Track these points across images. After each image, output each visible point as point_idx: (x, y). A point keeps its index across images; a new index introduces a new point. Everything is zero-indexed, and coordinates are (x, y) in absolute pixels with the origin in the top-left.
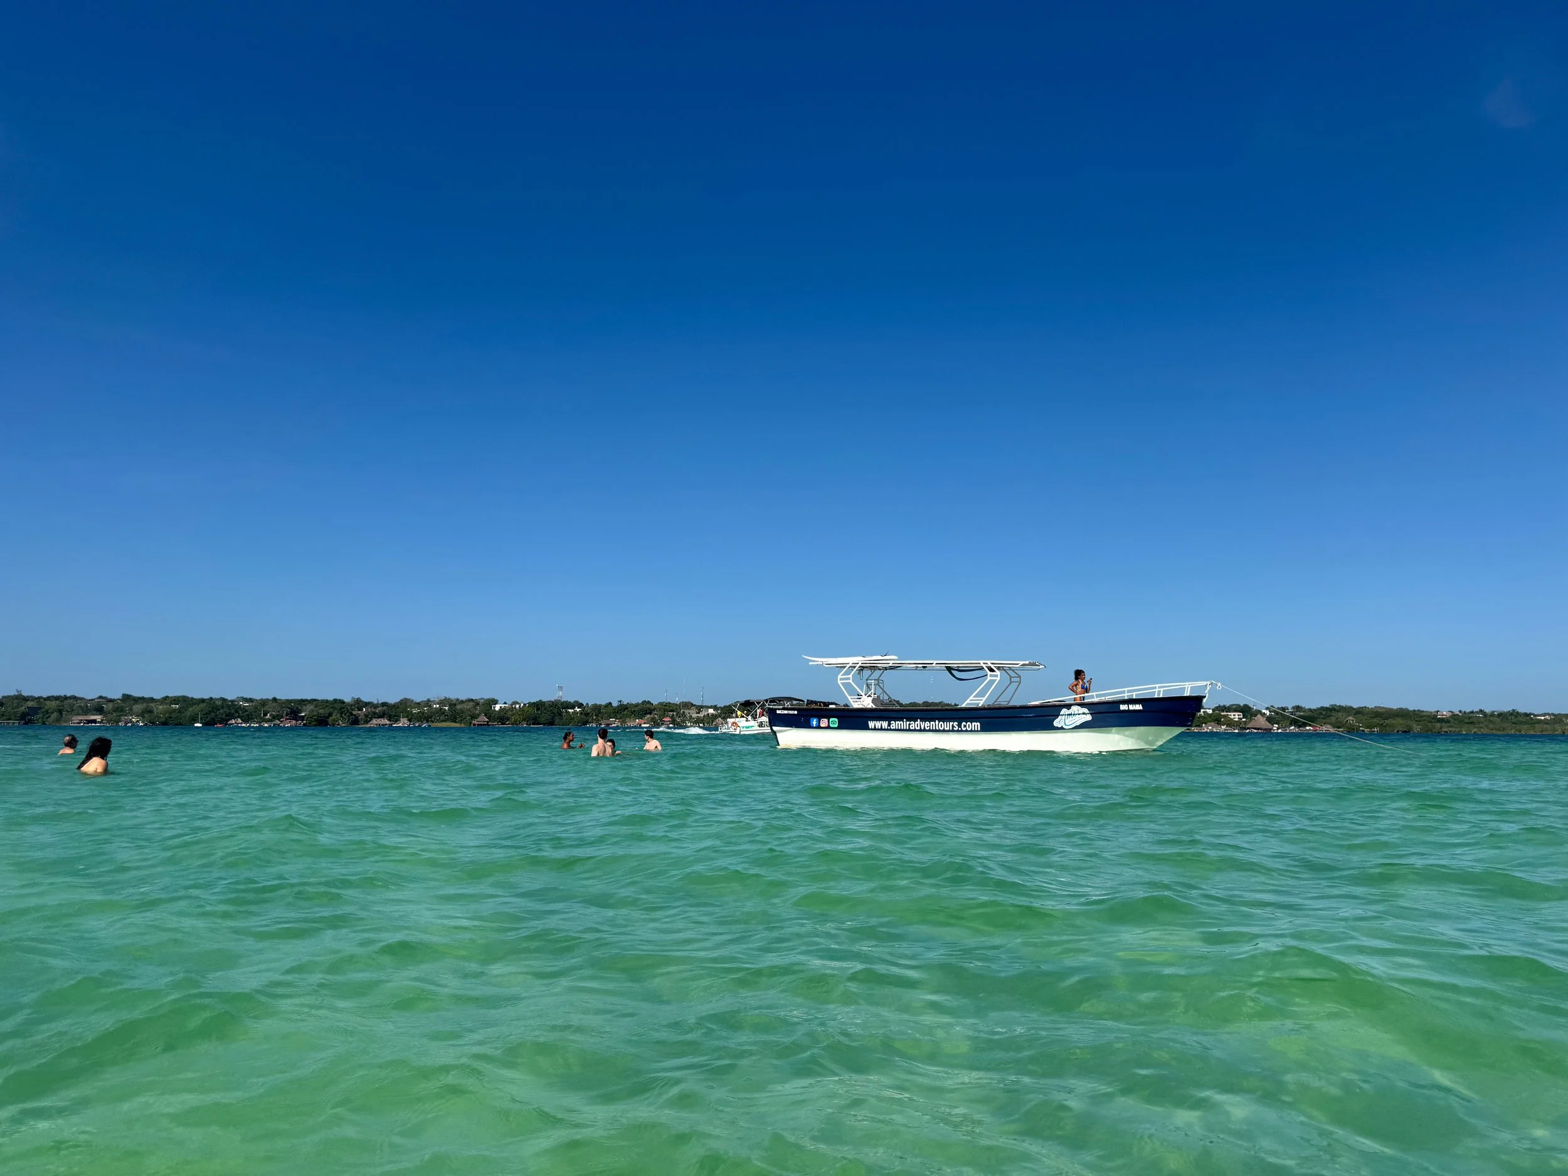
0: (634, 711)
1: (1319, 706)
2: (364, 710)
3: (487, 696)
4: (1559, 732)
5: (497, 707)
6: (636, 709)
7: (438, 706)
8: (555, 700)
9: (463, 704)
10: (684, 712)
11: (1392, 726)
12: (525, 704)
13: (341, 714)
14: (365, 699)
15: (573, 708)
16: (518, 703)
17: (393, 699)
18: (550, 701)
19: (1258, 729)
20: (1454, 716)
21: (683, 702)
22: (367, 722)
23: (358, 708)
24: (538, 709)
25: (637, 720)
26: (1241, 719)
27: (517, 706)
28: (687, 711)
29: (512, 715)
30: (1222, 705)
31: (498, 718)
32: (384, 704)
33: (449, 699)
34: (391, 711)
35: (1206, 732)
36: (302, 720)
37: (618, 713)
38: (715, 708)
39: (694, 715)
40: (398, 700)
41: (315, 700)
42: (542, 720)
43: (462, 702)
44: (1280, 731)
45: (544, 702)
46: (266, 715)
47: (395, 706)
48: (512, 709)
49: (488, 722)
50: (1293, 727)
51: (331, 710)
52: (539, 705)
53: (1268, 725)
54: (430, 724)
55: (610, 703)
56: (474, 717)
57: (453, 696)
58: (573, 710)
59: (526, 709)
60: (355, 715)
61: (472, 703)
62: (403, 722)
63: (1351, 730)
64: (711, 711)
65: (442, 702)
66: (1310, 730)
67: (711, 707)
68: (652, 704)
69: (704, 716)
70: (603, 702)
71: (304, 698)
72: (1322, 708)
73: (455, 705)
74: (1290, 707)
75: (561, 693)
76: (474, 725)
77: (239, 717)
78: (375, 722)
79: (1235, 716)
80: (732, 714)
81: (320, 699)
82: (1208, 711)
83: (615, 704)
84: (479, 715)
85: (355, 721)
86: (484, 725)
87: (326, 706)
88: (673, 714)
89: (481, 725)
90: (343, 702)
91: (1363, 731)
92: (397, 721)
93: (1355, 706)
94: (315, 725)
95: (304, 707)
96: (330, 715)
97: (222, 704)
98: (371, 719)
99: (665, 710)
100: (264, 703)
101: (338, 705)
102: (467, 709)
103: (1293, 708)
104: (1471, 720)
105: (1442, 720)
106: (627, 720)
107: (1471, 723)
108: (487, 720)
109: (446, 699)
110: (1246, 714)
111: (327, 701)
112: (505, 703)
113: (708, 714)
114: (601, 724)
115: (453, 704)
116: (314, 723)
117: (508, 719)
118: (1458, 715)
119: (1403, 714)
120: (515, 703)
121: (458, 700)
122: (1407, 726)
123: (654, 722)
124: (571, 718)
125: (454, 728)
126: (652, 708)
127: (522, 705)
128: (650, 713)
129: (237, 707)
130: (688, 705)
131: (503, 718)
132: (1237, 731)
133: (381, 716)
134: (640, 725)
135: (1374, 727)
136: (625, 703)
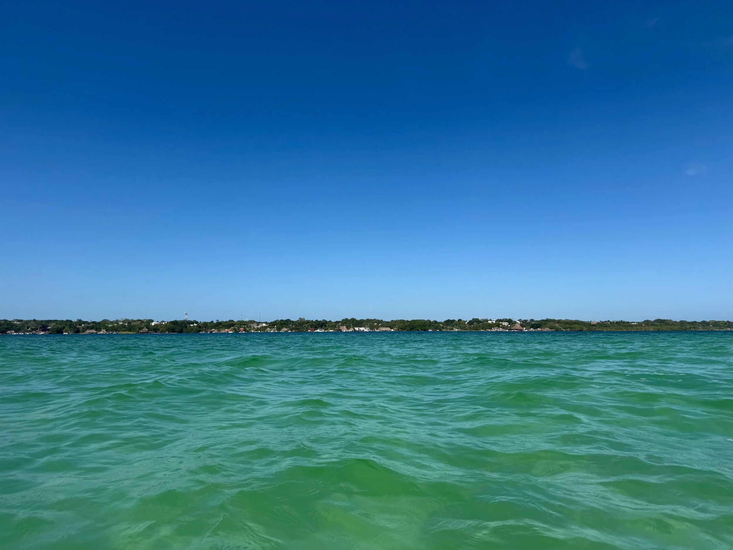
0: (225, 325)
1: (541, 319)
2: (83, 325)
3: (148, 318)
4: (644, 330)
5: (153, 324)
6: (226, 324)
7: (122, 323)
8: (184, 320)
9: (135, 322)
10: (250, 325)
11: (575, 328)
12: (168, 322)
13: (70, 327)
14: (84, 320)
15: (193, 324)
16: (164, 322)
17: (98, 320)
18: (181, 321)
19: (517, 330)
20: (598, 323)
21: (250, 320)
22: (84, 331)
23: (79, 324)
24: (174, 325)
25: (226, 330)
26: (508, 325)
27: (164, 323)
28: (252, 325)
29: (161, 328)
30: (499, 319)
31: (153, 329)
32: (94, 322)
33: (128, 320)
34: (96, 326)
35: (494, 331)
36: (49, 331)
37: (216, 326)
38: (266, 323)
39: (256, 327)
40: (101, 320)
41: (56, 321)
42: (177, 330)
43: (135, 321)
44: (526, 331)
45: (178, 321)
46: (28, 328)
47: (99, 323)
48: (161, 324)
49: (148, 331)
50: (532, 329)
51: (65, 325)
52: (175, 323)
53: (521, 328)
54: (117, 332)
55: (213, 322)
56: (140, 329)
57: (130, 318)
58: (193, 325)
59: (168, 325)
60: (77, 328)
61: (139, 322)
62: (103, 331)
63: (557, 330)
64: (264, 325)
65: (124, 321)
66: (539, 330)
67: (264, 323)
68: (234, 322)
69: (261, 327)
70: (208, 320)
71: (50, 319)
72: (543, 320)
73: (131, 323)
74: (529, 320)
75: (187, 317)
76: (141, 333)
77: (13, 329)
78: (88, 331)
79: (505, 324)
80: (275, 326)
81: (59, 320)
82: (493, 322)
83: (215, 322)
84: (143, 328)
85: (78, 331)
86: (146, 333)
87: (62, 324)
88: (245, 327)
89: (144, 333)
90: (71, 321)
91: (562, 330)
92: (100, 331)
93: (556, 319)
94: (56, 333)
95: (50, 324)
96: (64, 328)
97: (4, 323)
98: (86, 330)
99: (241, 325)
100: (27, 322)
101: (69, 323)
102: (137, 325)
103: (530, 320)
104: (606, 325)
105: (594, 325)
106: (221, 330)
107: (606, 326)
108: (147, 330)
109: (126, 320)
110: (510, 323)
111: (63, 321)
112: (158, 322)
113: (263, 326)
114: (207, 332)
115: (130, 322)
116: (55, 332)
117: (159, 330)
118: (600, 323)
119: (577, 322)
120: (163, 322)
121: (132, 320)
122: (582, 328)
123: (235, 330)
124: (192, 329)
125: (130, 334)
126: (234, 323)
127: (166, 322)
128: (233, 326)
129: (12, 324)
130: (253, 322)
131: (156, 329)
132: (507, 331)
133: (92, 328)
134: (228, 332)
135: (568, 328)
136: (220, 321)
